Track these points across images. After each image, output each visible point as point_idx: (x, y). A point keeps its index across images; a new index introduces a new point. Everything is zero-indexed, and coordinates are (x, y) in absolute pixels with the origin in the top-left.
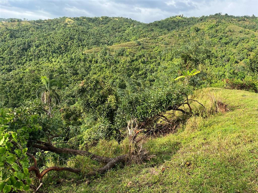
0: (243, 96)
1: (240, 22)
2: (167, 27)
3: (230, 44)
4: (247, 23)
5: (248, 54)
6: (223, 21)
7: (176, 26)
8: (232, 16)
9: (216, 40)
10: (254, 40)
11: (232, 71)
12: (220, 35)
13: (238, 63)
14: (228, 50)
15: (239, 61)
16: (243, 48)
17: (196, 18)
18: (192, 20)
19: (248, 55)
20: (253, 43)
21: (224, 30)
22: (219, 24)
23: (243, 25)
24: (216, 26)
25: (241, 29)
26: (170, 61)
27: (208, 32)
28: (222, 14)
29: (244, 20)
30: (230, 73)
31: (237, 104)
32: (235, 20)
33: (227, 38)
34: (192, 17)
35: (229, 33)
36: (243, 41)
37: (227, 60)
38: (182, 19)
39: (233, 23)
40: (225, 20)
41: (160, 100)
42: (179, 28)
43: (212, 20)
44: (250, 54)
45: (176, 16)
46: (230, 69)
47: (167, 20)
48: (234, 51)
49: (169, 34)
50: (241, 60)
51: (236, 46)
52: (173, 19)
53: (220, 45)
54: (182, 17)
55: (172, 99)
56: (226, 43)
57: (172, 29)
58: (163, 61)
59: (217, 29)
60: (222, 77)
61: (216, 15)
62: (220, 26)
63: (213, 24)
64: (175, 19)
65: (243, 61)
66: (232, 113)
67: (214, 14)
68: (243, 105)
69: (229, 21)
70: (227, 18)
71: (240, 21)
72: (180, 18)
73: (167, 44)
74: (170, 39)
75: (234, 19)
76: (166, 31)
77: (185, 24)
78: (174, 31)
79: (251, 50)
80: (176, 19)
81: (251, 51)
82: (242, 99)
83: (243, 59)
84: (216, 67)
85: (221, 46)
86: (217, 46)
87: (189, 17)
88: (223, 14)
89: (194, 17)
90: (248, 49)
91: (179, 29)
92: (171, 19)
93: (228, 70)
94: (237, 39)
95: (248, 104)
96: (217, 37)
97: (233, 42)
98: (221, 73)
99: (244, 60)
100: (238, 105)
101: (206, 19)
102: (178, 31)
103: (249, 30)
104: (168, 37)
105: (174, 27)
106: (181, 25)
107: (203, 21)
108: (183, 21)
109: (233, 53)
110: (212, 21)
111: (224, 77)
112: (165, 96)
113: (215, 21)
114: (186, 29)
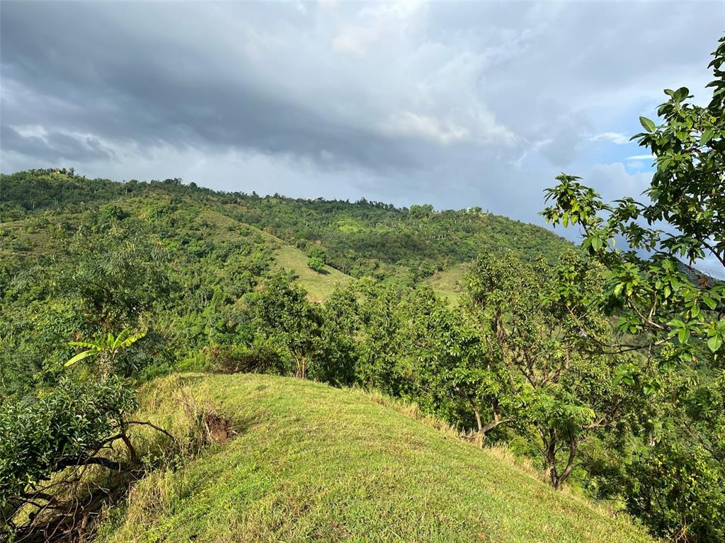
0: (260, 388)
1: (228, 206)
2: (22, 199)
3: (209, 255)
4: (242, 210)
5: (252, 280)
6: (187, 199)
7: (52, 197)
8: (206, 191)
9: (174, 245)
10: (262, 250)
11: (220, 323)
12: (183, 232)
13: (232, 303)
14: (205, 271)
15: (234, 298)
16: (239, 268)
17: (113, 183)
18: (103, 188)
19: (253, 284)
20: (259, 255)
21: (191, 221)
22: (178, 205)
23: (235, 213)
24: (170, 211)
25: (231, 222)
26: (35, 302)
27: (152, 224)
28: (182, 183)
29: (235, 202)
30: (217, 328)
31: (249, 414)
32: (215, 199)
33: (200, 242)
34: (103, 178)
35: (204, 230)
36: (237, 251)
37: (206, 297)
38: (70, 179)
39: (211, 206)
40: (190, 196)
41: (30, 442)
42: (64, 203)
43: (158, 194)
44: (256, 280)
45: (52, 171)
46: (217, 320)
47: (21, 176)
48: (221, 273)
49: (31, 220)
50: (238, 297)
51: (224, 261)
52: (39, 177)
53: (184, 258)
54: (71, 175)
55: (72, 432)
56: (200, 255)
57: (39, 205)
58: (13, 301)
59: (175, 218)
60: (198, 339)
61: (168, 182)
62: (180, 211)
63: (162, 203)
64: (49, 178)
65: (243, 298)
66: (243, 438)
67: (162, 180)
68: (265, 413)
69: (201, 201)
70: (196, 193)
71: (227, 203)
72: (65, 177)
73: (25, 250)
74: (35, 235)
75: (212, 198)
76: (18, 209)
77: (80, 194)
78: (46, 212)
79: (258, 271)
80: (52, 177)
81: (259, 274)
82: (260, 397)
83: (243, 294)
84: (181, 314)
85: (189, 261)
86: (177, 260)
87: (93, 179)
88: (186, 182)
89: (107, 180)
90: (252, 270)
91: (63, 208)
92: (35, 177)
93: (210, 322)
94: (225, 245)
95: (274, 408)
96: (176, 238)
97: (216, 253)
98: (195, 330)
99: (245, 295)
100: (253, 415)
101: (142, 189)
102: (59, 214)
103: (247, 225)
104: (27, 227)
105: (47, 201)
106: (68, 198)
107: (134, 194)
108: (76, 187)
109: (218, 279)
110: (158, 197)
111: (204, 340)
112: (45, 428)
113: (167, 197)
114: (87, 209)
